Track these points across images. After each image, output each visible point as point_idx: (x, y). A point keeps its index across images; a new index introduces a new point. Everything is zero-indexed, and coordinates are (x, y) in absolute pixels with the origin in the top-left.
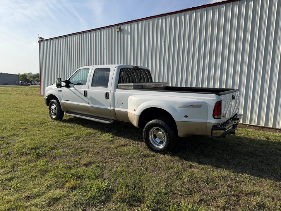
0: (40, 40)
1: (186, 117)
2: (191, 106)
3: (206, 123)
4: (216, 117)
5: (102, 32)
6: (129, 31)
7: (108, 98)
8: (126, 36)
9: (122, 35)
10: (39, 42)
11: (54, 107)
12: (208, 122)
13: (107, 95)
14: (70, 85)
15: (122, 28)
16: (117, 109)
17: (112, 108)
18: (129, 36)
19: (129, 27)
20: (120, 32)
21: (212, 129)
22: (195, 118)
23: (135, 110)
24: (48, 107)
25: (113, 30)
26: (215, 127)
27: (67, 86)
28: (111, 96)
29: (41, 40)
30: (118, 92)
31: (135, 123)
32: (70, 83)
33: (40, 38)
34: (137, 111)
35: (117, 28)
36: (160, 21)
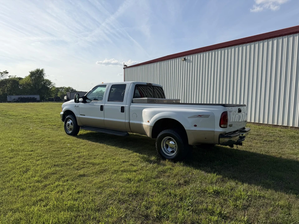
1: (195, 126)
2: (200, 116)
3: (214, 131)
4: (222, 126)
5: (172, 61)
6: (191, 60)
7: (124, 112)
8: (189, 63)
9: (186, 63)
10: (124, 68)
11: (70, 122)
12: (215, 130)
13: (123, 109)
14: (87, 100)
15: (186, 58)
16: (131, 122)
17: (127, 121)
18: (191, 64)
19: (191, 57)
20: (184, 61)
21: (219, 137)
22: (203, 127)
23: (148, 122)
24: (64, 122)
25: (180, 60)
26: (222, 135)
27: (84, 102)
28: (126, 109)
30: (133, 105)
31: (149, 134)
32: (87, 99)
34: (150, 122)
35: (183, 58)
36: (213, 53)
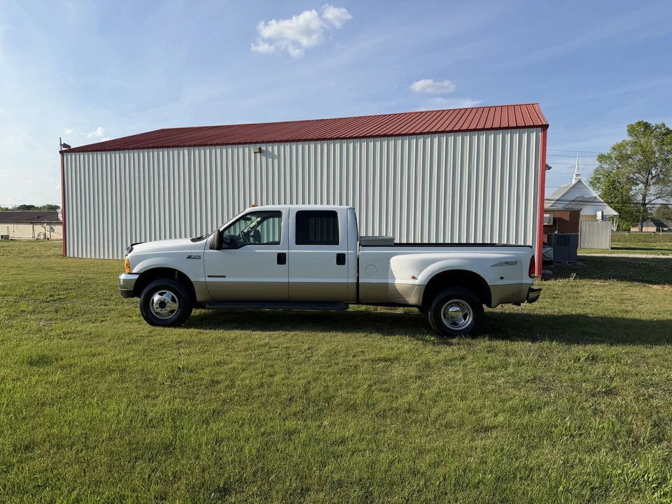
0: (63, 149)
1: (502, 278)
2: (507, 263)
4: (533, 275)
6: (276, 153)
7: (344, 264)
8: (270, 160)
9: (264, 159)
10: (61, 152)
11: (165, 296)
12: (524, 283)
13: (341, 259)
15: (264, 148)
16: (362, 280)
17: (352, 280)
18: (276, 161)
20: (258, 154)
21: (529, 292)
23: (414, 278)
25: (247, 150)
28: (350, 261)
29: (66, 150)
31: (414, 299)
33: (65, 145)
34: (419, 278)
35: (254, 148)
